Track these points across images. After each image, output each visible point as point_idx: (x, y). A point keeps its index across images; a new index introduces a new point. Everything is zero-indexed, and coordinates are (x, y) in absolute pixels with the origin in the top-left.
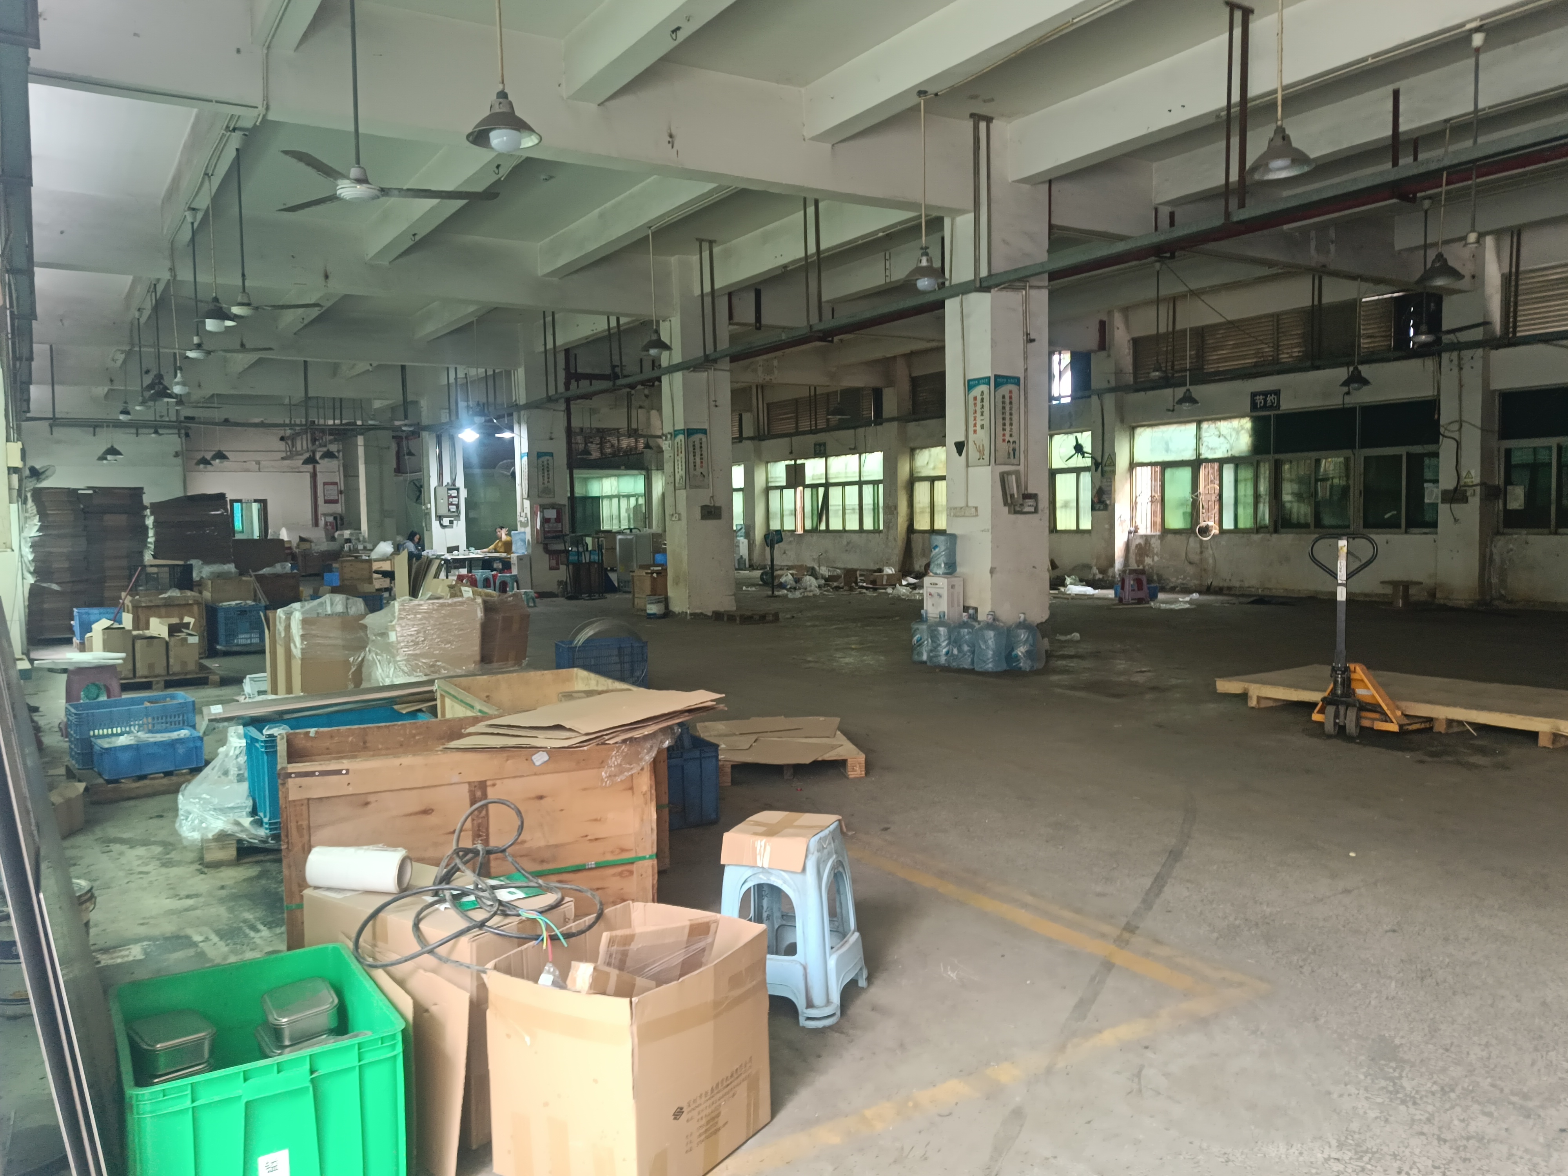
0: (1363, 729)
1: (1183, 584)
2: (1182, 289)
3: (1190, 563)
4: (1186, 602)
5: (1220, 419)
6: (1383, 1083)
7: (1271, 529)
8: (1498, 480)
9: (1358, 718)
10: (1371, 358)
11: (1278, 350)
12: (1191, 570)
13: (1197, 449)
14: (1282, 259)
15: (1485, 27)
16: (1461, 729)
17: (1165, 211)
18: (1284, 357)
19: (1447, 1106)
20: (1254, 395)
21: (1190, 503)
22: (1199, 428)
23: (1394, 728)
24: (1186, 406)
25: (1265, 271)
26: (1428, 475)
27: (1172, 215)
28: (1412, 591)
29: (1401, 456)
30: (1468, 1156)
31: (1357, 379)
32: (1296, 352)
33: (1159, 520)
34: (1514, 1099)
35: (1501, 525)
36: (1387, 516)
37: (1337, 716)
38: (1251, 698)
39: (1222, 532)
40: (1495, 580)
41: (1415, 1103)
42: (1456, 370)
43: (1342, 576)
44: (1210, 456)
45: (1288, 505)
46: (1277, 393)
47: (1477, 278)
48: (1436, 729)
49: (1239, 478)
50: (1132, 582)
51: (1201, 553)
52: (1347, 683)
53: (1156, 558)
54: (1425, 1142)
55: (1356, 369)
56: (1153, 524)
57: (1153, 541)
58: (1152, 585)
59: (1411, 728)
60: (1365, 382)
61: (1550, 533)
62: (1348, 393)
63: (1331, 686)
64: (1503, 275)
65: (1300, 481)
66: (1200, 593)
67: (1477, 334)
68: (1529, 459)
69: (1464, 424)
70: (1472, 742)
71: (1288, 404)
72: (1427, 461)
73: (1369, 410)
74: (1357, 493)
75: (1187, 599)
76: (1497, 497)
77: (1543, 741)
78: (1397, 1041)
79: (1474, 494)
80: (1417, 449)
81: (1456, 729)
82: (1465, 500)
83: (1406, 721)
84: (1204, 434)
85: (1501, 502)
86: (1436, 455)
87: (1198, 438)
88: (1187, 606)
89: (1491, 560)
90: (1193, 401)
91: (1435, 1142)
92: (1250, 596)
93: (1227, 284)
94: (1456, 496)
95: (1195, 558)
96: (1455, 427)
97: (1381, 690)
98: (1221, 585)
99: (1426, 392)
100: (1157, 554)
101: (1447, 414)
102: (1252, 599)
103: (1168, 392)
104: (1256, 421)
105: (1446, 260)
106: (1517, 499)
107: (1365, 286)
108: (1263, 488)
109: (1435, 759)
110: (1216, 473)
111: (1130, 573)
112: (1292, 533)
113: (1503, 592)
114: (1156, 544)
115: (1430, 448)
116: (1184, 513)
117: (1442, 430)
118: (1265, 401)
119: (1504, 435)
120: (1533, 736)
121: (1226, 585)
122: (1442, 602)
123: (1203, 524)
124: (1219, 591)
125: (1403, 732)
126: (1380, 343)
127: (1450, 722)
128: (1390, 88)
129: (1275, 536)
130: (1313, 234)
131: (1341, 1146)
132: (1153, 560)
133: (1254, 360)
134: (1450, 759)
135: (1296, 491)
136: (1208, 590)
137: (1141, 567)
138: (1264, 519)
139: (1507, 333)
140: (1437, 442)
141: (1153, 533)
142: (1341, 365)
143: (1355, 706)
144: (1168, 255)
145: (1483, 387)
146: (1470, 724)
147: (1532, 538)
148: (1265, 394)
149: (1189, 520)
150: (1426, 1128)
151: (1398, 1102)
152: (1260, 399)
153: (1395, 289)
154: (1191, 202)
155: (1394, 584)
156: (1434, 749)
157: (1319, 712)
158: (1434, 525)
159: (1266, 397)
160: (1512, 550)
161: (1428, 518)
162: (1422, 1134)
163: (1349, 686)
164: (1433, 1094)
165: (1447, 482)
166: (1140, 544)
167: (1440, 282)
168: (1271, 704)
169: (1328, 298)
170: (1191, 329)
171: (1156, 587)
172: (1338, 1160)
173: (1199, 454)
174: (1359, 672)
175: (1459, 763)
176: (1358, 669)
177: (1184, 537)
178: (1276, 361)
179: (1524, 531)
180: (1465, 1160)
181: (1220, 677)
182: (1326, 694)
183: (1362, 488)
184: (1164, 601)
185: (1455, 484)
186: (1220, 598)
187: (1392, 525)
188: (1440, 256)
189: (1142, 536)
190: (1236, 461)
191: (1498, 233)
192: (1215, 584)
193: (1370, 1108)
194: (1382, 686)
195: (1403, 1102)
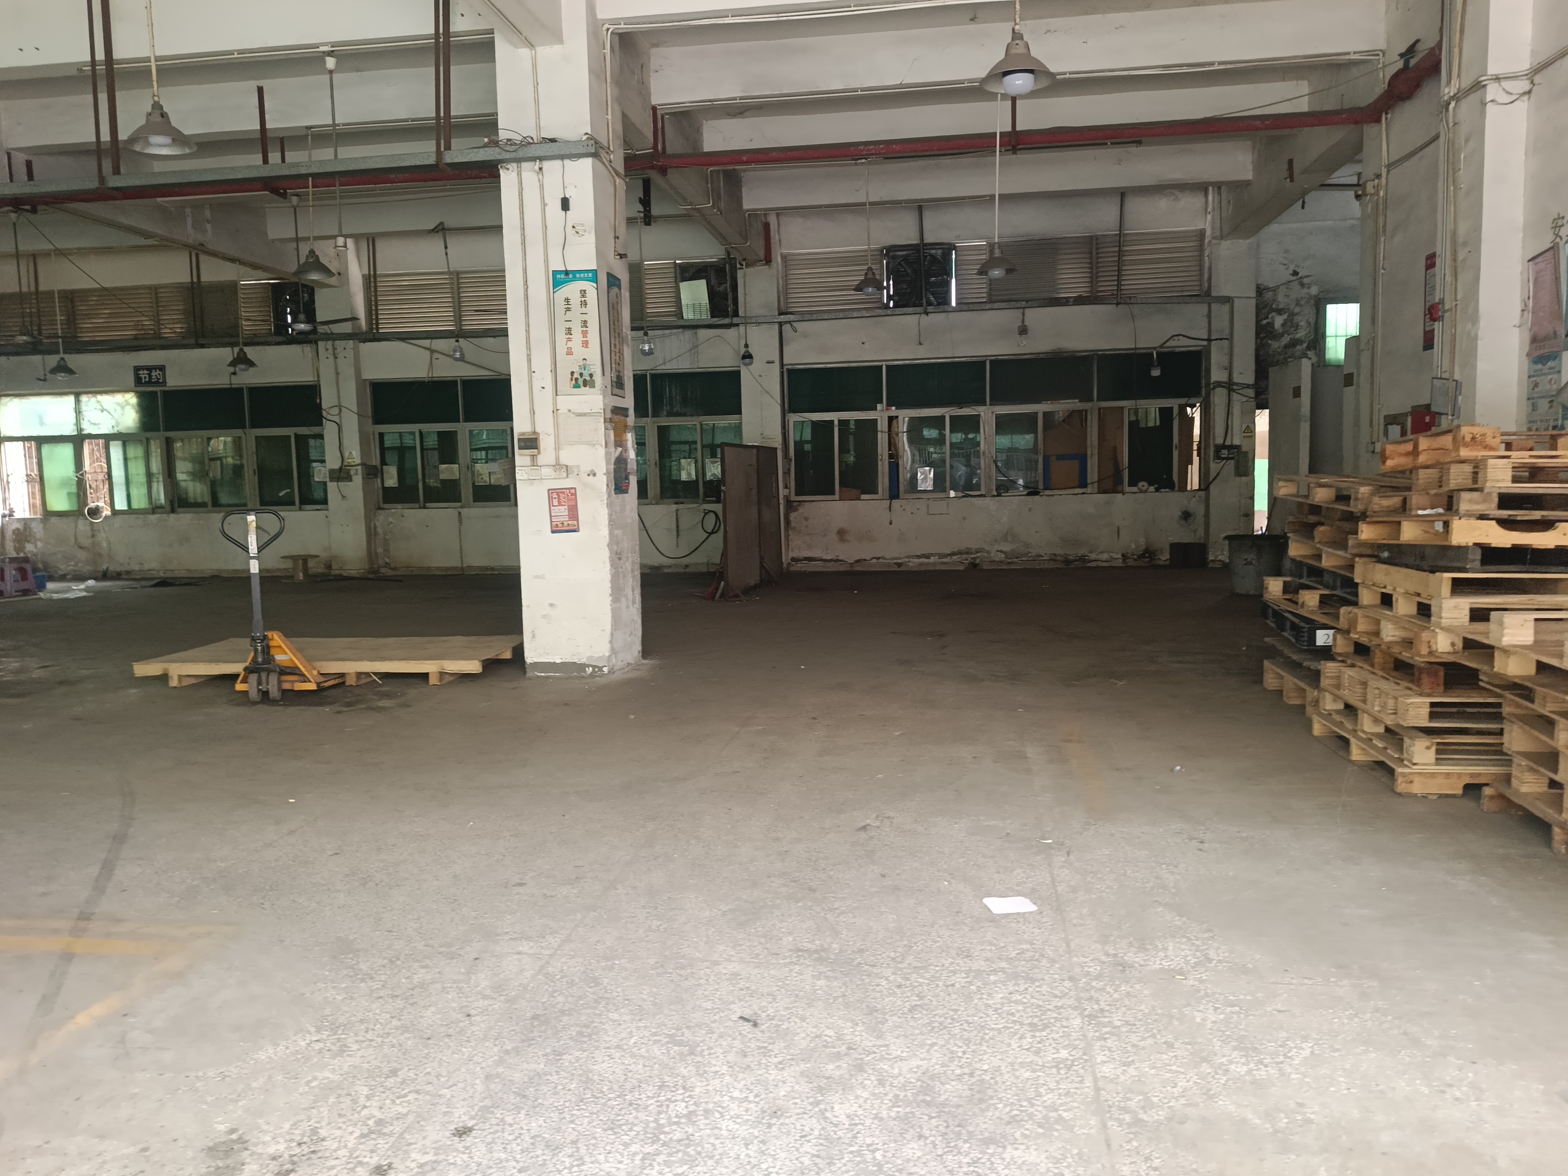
0: (284, 692)
1: (75, 571)
2: (46, 246)
3: (81, 548)
4: (81, 590)
5: (101, 393)
6: (345, 972)
7: (168, 508)
8: (376, 461)
9: (280, 682)
10: (254, 341)
11: (159, 324)
12: (82, 555)
13: (78, 423)
14: (160, 232)
15: (336, 53)
16: (369, 679)
17: (19, 160)
18: (166, 332)
19: (395, 971)
20: (137, 369)
21: (75, 483)
22: (78, 402)
23: (312, 686)
24: (61, 377)
25: (142, 241)
26: (313, 455)
27: (29, 164)
28: (311, 564)
29: (289, 437)
30: (415, 1000)
31: (241, 360)
32: (179, 328)
33: (38, 502)
34: (441, 949)
35: (381, 500)
36: (281, 494)
37: (259, 683)
38: (172, 677)
39: (115, 513)
40: (380, 550)
41: (371, 978)
42: (331, 359)
43: (253, 548)
44: (94, 431)
45: (183, 484)
46: (162, 368)
47: (343, 275)
48: (347, 684)
49: (128, 456)
50: (14, 572)
51: (93, 536)
52: (267, 650)
53: (39, 544)
54: (383, 1002)
55: (241, 350)
56: (32, 506)
57: (33, 525)
58: (38, 574)
59: (326, 684)
60: (251, 364)
61: (420, 508)
62: (234, 373)
63: (252, 654)
64: (363, 276)
65: (193, 460)
66: (96, 579)
67: (347, 328)
68: (397, 443)
69: (343, 409)
70: (379, 689)
71: (174, 381)
72: (312, 442)
73: (257, 392)
74: (251, 472)
75: (82, 586)
76: (376, 476)
77: (433, 680)
78: (351, 938)
79: (356, 474)
80: (303, 431)
81: (363, 681)
82: (349, 478)
83: (323, 679)
84: (84, 407)
85: (379, 480)
86: (321, 437)
87: (78, 412)
88: (84, 594)
89: (376, 533)
90: (70, 371)
91: (391, 1000)
92: (153, 579)
93: (97, 248)
94: (341, 475)
95: (87, 542)
96: (335, 411)
97: (298, 653)
98: (118, 569)
99: (305, 377)
100: (40, 540)
101: (327, 399)
102: (157, 581)
103: (37, 359)
104: (141, 395)
105: (317, 257)
106: (391, 480)
107: (243, 269)
108: (156, 465)
109: (351, 708)
110: (103, 451)
111: (10, 563)
112: (190, 513)
113: (387, 560)
114: (38, 529)
115: (315, 430)
116: (69, 494)
117: (324, 414)
118: (150, 376)
119: (378, 419)
120: (425, 676)
121: (124, 569)
122: (337, 572)
123: (92, 505)
124: (118, 576)
125: (321, 690)
126: (263, 328)
127: (359, 675)
128: (253, 84)
129: (172, 516)
130: (188, 211)
131: (318, 1030)
132: (36, 546)
133: (134, 333)
134: (363, 706)
135: (191, 470)
136: (105, 576)
137: (22, 555)
138: (159, 499)
139: (372, 329)
140: (321, 424)
141: (32, 517)
142: (224, 345)
143: (275, 671)
144: (28, 207)
145: (356, 377)
146: (375, 674)
147: (407, 512)
148: (150, 369)
149: (75, 499)
150: (382, 993)
151: (359, 981)
152: (144, 374)
153: (272, 276)
154: (51, 154)
155: (294, 558)
156: (347, 700)
157: (242, 682)
158: (325, 502)
159: (151, 372)
160: (391, 523)
161: (318, 494)
162: (381, 997)
163: (268, 653)
164: (384, 966)
165: (333, 462)
166: (18, 529)
167: (314, 276)
168: (193, 681)
169: (207, 277)
170: (59, 292)
171: (44, 576)
172: (318, 1041)
173: (80, 430)
174: (276, 638)
175: (372, 709)
176: (276, 637)
177: (71, 519)
178: (158, 335)
179: (399, 506)
180: (413, 1004)
181: (137, 661)
182: (247, 664)
183: (255, 467)
184: (54, 590)
185: (340, 464)
186: (118, 583)
187: (288, 502)
188: (312, 252)
189: (19, 520)
190: (124, 438)
191: (356, 237)
192: (112, 568)
193: (337, 994)
194: (299, 650)
195: (363, 980)
